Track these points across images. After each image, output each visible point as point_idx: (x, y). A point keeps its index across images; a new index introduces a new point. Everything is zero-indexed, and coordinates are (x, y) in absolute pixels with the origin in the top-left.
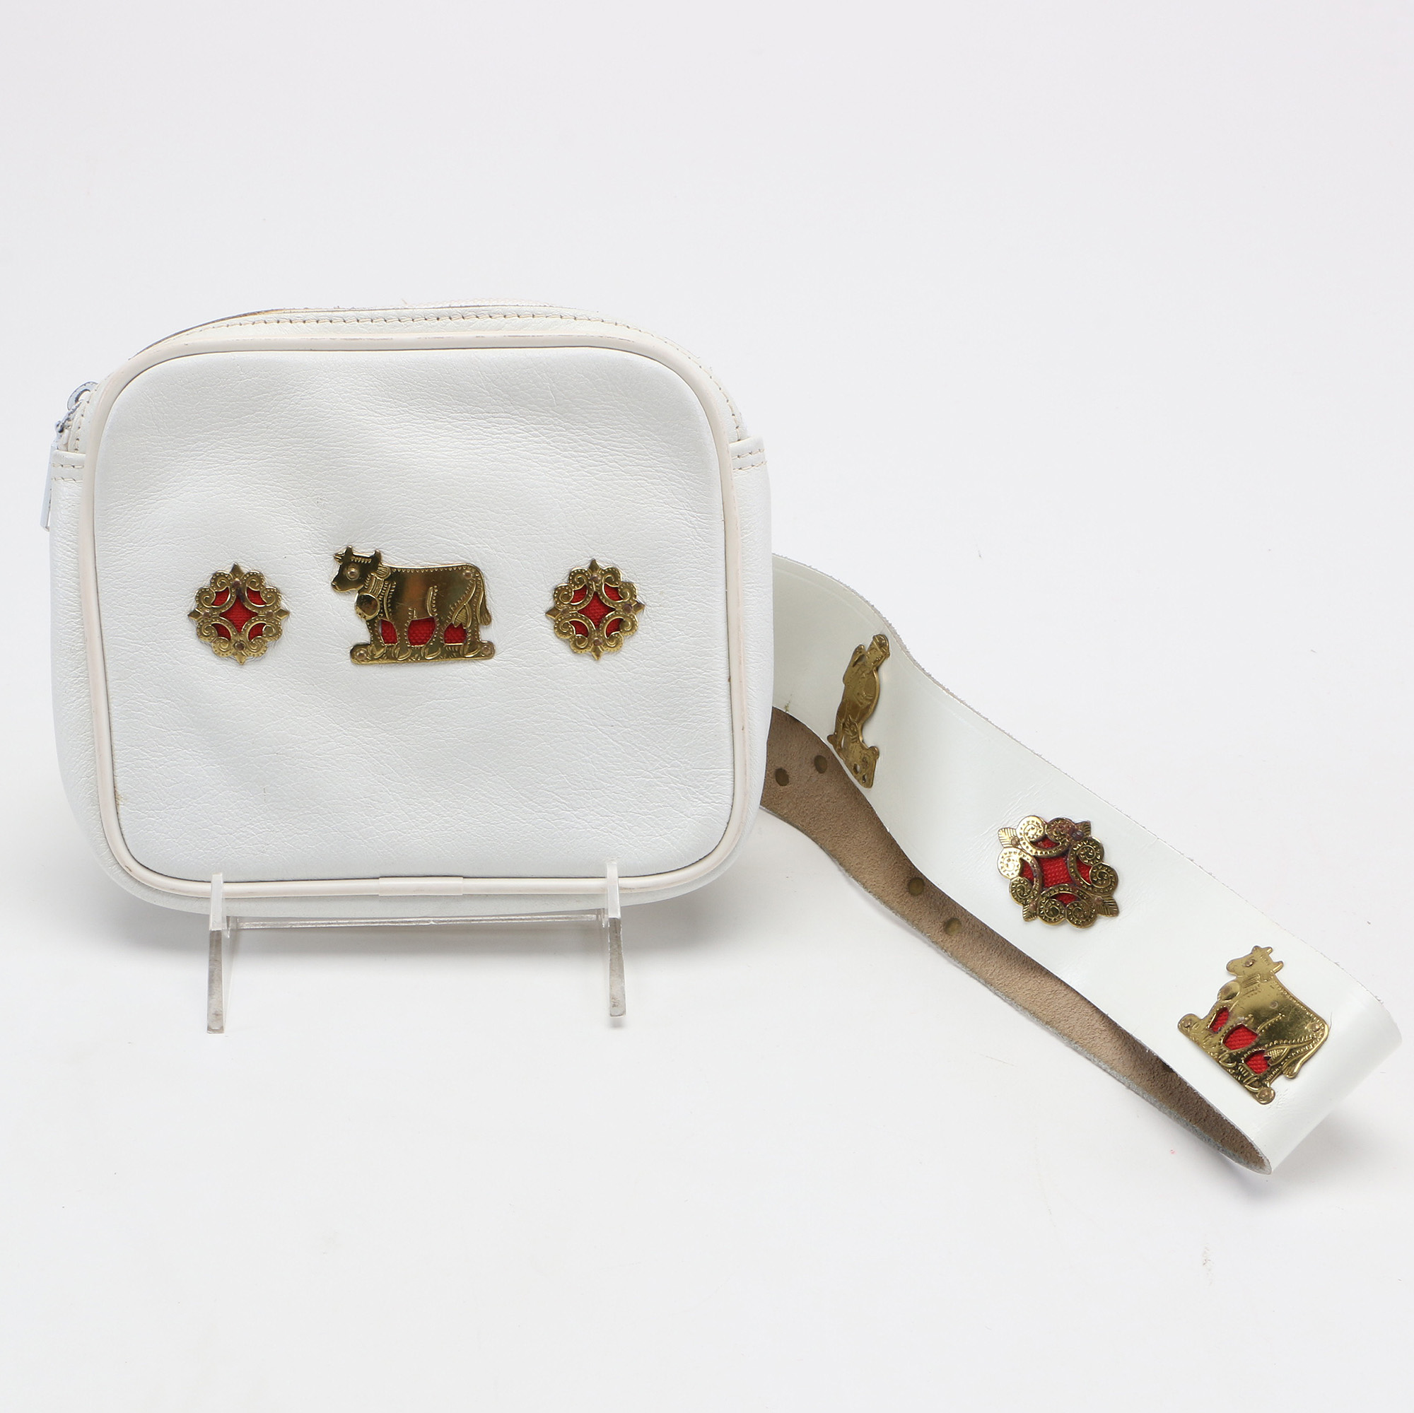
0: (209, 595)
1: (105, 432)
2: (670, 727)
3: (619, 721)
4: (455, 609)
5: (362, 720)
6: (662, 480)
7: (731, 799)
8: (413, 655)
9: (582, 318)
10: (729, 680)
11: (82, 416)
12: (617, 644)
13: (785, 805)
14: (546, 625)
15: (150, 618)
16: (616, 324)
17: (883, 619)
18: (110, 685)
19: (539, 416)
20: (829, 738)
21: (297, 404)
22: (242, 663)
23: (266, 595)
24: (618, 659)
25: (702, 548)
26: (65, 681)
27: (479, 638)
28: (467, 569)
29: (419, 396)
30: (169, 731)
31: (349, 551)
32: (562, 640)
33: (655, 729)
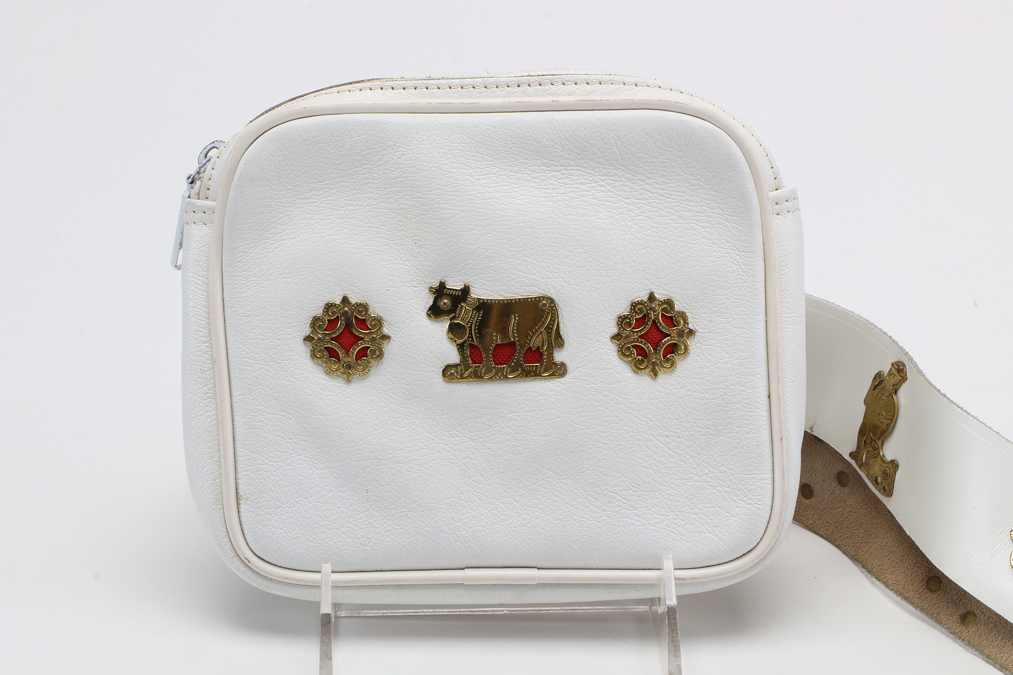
0: (323, 322)
1: (234, 182)
2: (717, 438)
3: (673, 432)
4: (533, 335)
5: (452, 431)
6: (711, 224)
7: (771, 501)
8: (497, 374)
9: (642, 84)
10: (769, 397)
11: (213, 169)
12: (672, 365)
13: (810, 516)
14: (611, 348)
15: (271, 342)
16: (671, 90)
17: (901, 348)
18: (235, 400)
19: (605, 169)
20: (851, 455)
21: (399, 158)
22: (349, 381)
23: (371, 322)
24: (673, 378)
25: (745, 282)
26: (195, 397)
27: (553, 359)
28: (543, 300)
29: (502, 152)
30: (286, 440)
31: (442, 285)
32: (624, 361)
33: (704, 439)
